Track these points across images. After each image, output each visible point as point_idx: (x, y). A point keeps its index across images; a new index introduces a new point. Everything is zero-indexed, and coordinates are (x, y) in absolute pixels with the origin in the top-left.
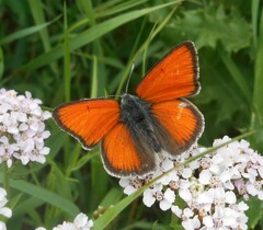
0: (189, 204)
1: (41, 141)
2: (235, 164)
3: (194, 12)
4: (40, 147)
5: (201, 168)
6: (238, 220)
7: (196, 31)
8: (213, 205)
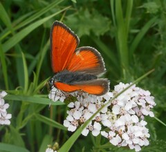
0: (112, 128)
1: (4, 110)
2: (132, 99)
3: (72, 15)
4: (5, 115)
5: (112, 105)
6: (143, 132)
7: (76, 27)
8: (126, 126)
